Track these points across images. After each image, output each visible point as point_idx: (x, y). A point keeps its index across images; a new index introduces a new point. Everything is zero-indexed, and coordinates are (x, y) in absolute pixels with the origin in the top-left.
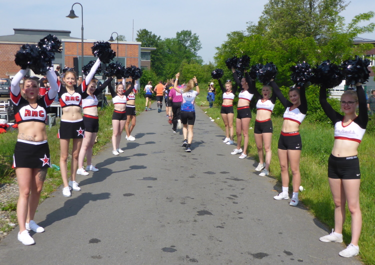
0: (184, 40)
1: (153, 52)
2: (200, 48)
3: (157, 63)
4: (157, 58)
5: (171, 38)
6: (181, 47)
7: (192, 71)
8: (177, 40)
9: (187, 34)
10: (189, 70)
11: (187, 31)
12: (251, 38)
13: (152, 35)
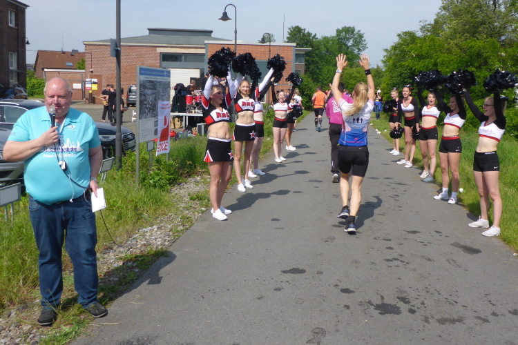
0: (345, 38)
1: (307, 54)
2: (365, 47)
3: (312, 67)
4: (312, 61)
5: (329, 36)
6: (341, 47)
7: (355, 77)
8: (337, 38)
9: (349, 31)
10: (351, 75)
11: (349, 28)
12: (424, 39)
13: (306, 32)
